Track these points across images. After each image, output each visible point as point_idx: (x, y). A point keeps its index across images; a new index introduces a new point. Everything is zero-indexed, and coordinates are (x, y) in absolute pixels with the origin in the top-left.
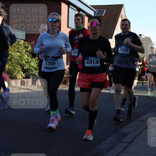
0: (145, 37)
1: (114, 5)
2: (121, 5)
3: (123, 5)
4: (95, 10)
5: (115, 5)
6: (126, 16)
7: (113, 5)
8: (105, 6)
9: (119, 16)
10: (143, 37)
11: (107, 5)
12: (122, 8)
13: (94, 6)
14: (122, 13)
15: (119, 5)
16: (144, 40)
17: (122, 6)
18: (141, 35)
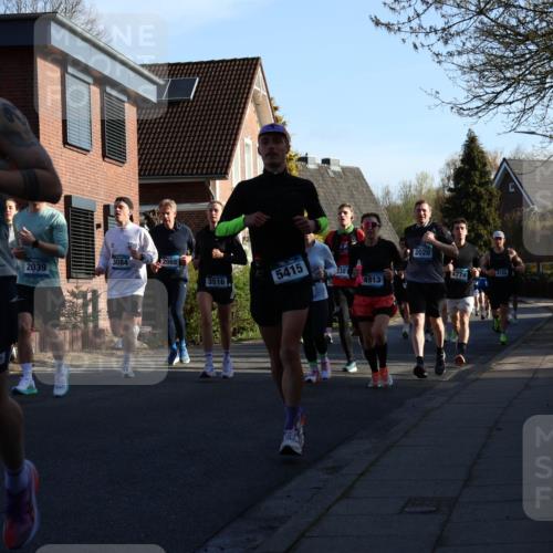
0: (344, 169)
1: (227, 61)
2: (253, 59)
3: (258, 59)
4: (161, 82)
5: (232, 61)
6: (270, 100)
7: (222, 61)
8: (197, 63)
9: (247, 98)
10: (334, 168)
11: (201, 63)
12: (255, 69)
13: (155, 65)
14: (255, 87)
15: (244, 59)
16: (339, 180)
17: (256, 65)
18: (326, 161)
